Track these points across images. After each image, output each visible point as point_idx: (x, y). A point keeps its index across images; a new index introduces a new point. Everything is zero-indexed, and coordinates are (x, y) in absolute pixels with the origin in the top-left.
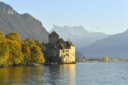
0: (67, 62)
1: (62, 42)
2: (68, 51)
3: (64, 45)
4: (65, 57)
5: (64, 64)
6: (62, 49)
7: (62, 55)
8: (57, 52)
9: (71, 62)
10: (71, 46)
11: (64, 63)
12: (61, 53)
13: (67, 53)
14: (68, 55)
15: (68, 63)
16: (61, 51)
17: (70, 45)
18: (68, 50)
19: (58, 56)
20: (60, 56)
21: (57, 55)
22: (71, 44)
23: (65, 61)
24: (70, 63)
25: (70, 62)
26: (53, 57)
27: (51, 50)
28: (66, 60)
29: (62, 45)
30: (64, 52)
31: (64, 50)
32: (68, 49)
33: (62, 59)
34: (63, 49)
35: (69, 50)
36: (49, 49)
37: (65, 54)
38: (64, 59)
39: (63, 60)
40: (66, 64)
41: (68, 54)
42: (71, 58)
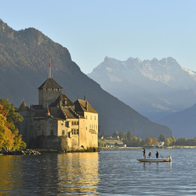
0: (76, 147)
1: (64, 103)
2: (78, 124)
3: (69, 109)
4: (69, 137)
5: (69, 152)
6: (63, 118)
7: (63, 132)
8: (52, 126)
9: (86, 148)
10: (85, 113)
11: (68, 150)
12: (61, 128)
13: (76, 127)
14: (77, 132)
15: (78, 151)
16: (60, 122)
17: (84, 109)
18: (77, 120)
19: (55, 134)
20: (60, 134)
21: (52, 132)
22: (86, 108)
23: (70, 145)
24: (82, 151)
25: (82, 148)
26: (43, 136)
27: (38, 120)
28: (74, 144)
29: (65, 109)
30: (67, 125)
31: (68, 120)
32: (78, 118)
33: (63, 140)
34: (65, 119)
35: (81, 120)
36: (35, 120)
37: (69, 130)
38: (69, 141)
39: (67, 143)
40: (72, 151)
41: (78, 130)
42: (85, 139)
